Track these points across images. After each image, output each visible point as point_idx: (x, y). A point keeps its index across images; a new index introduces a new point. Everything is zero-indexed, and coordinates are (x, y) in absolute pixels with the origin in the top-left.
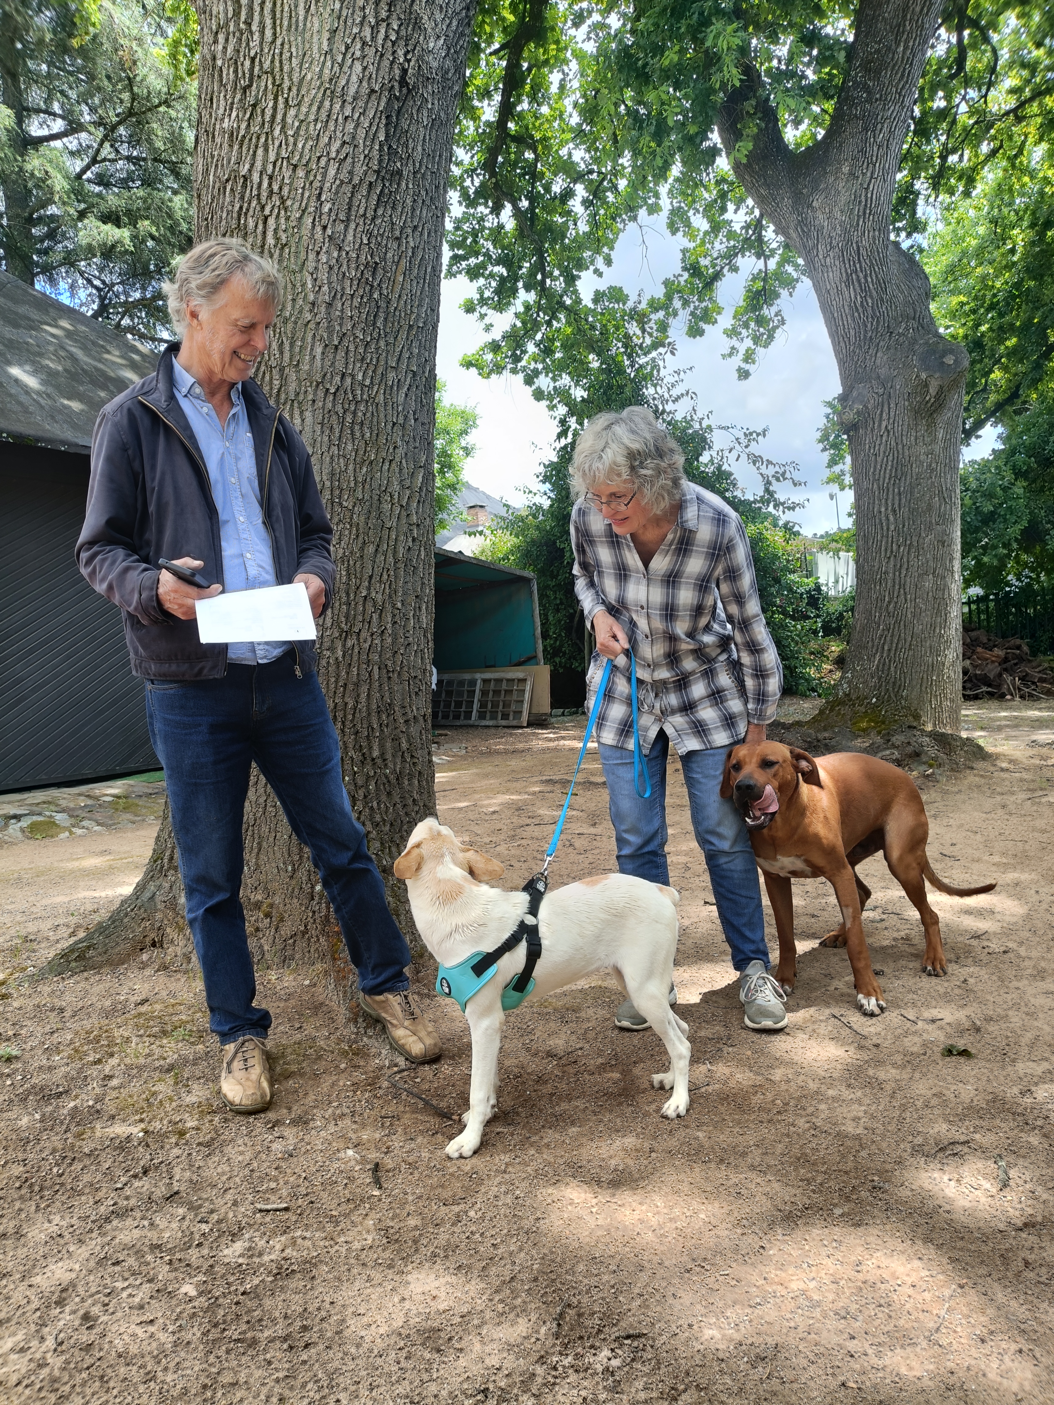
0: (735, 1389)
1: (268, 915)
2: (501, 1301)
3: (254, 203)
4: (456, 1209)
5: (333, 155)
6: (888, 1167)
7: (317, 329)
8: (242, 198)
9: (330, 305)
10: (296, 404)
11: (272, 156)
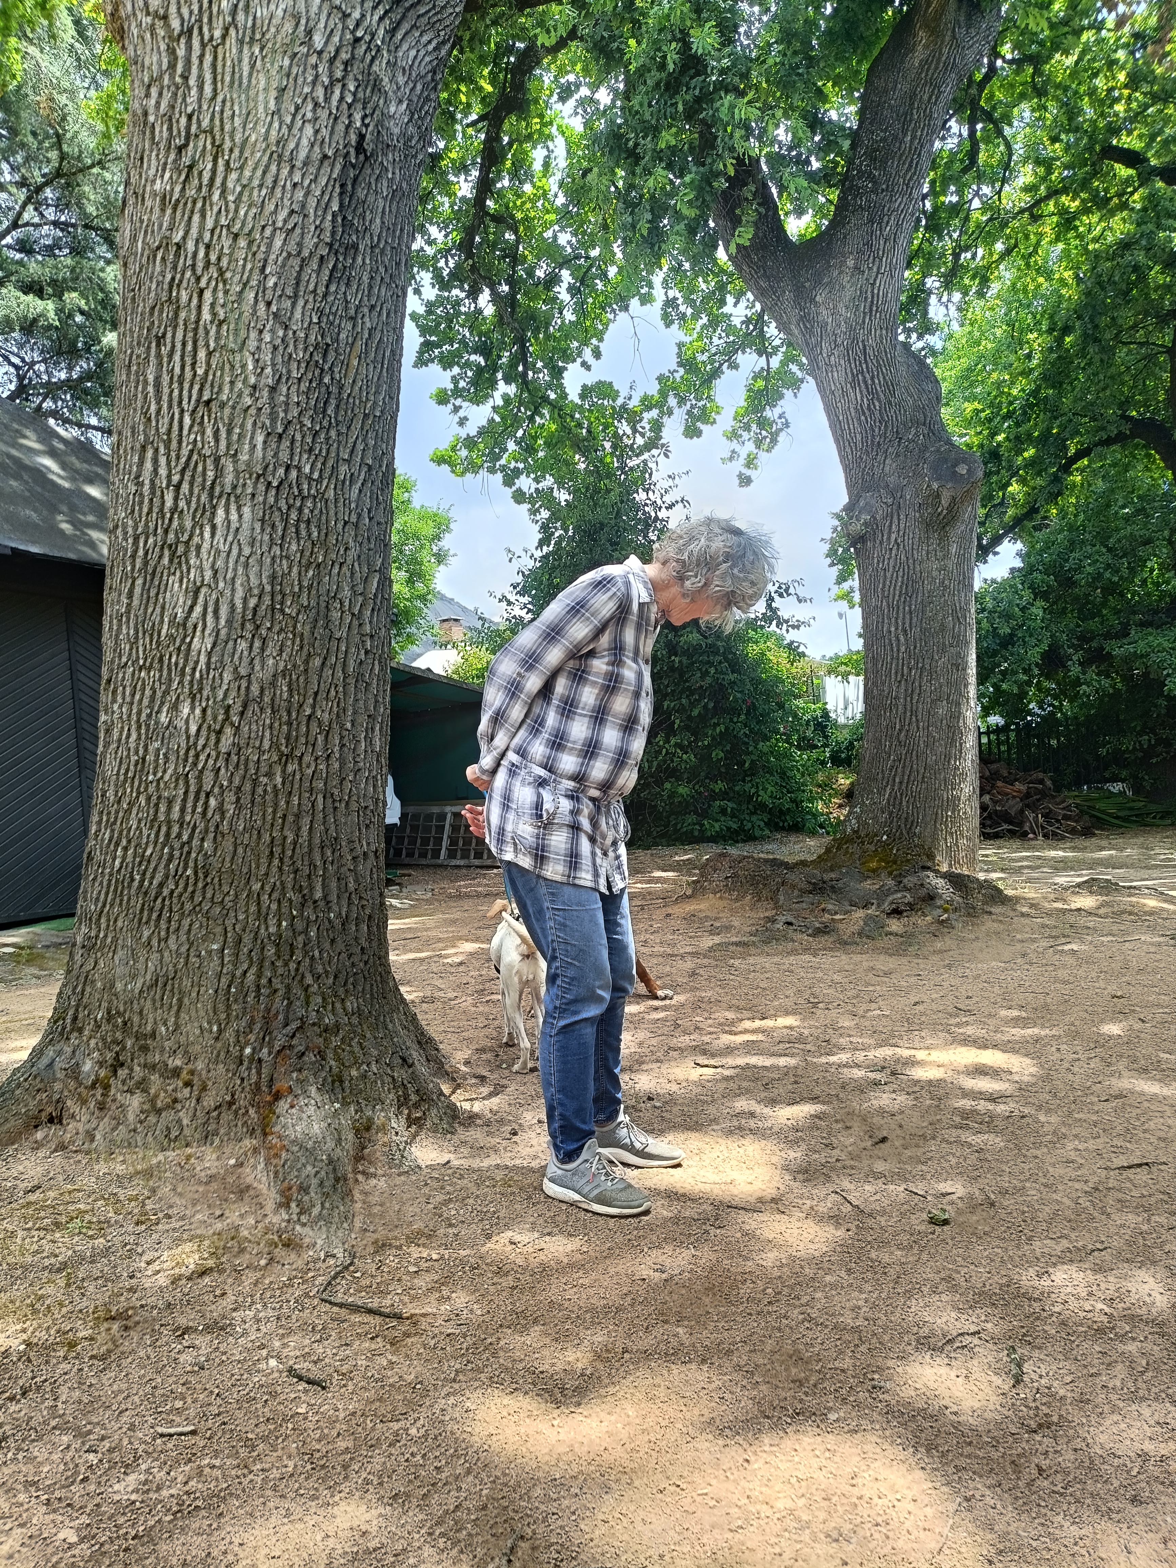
1: (188, 1084)
3: (188, 274)
4: (395, 1426)
5: (280, 224)
6: (890, 1363)
7: (258, 415)
8: (175, 268)
9: (273, 389)
10: (232, 499)
11: (210, 223)
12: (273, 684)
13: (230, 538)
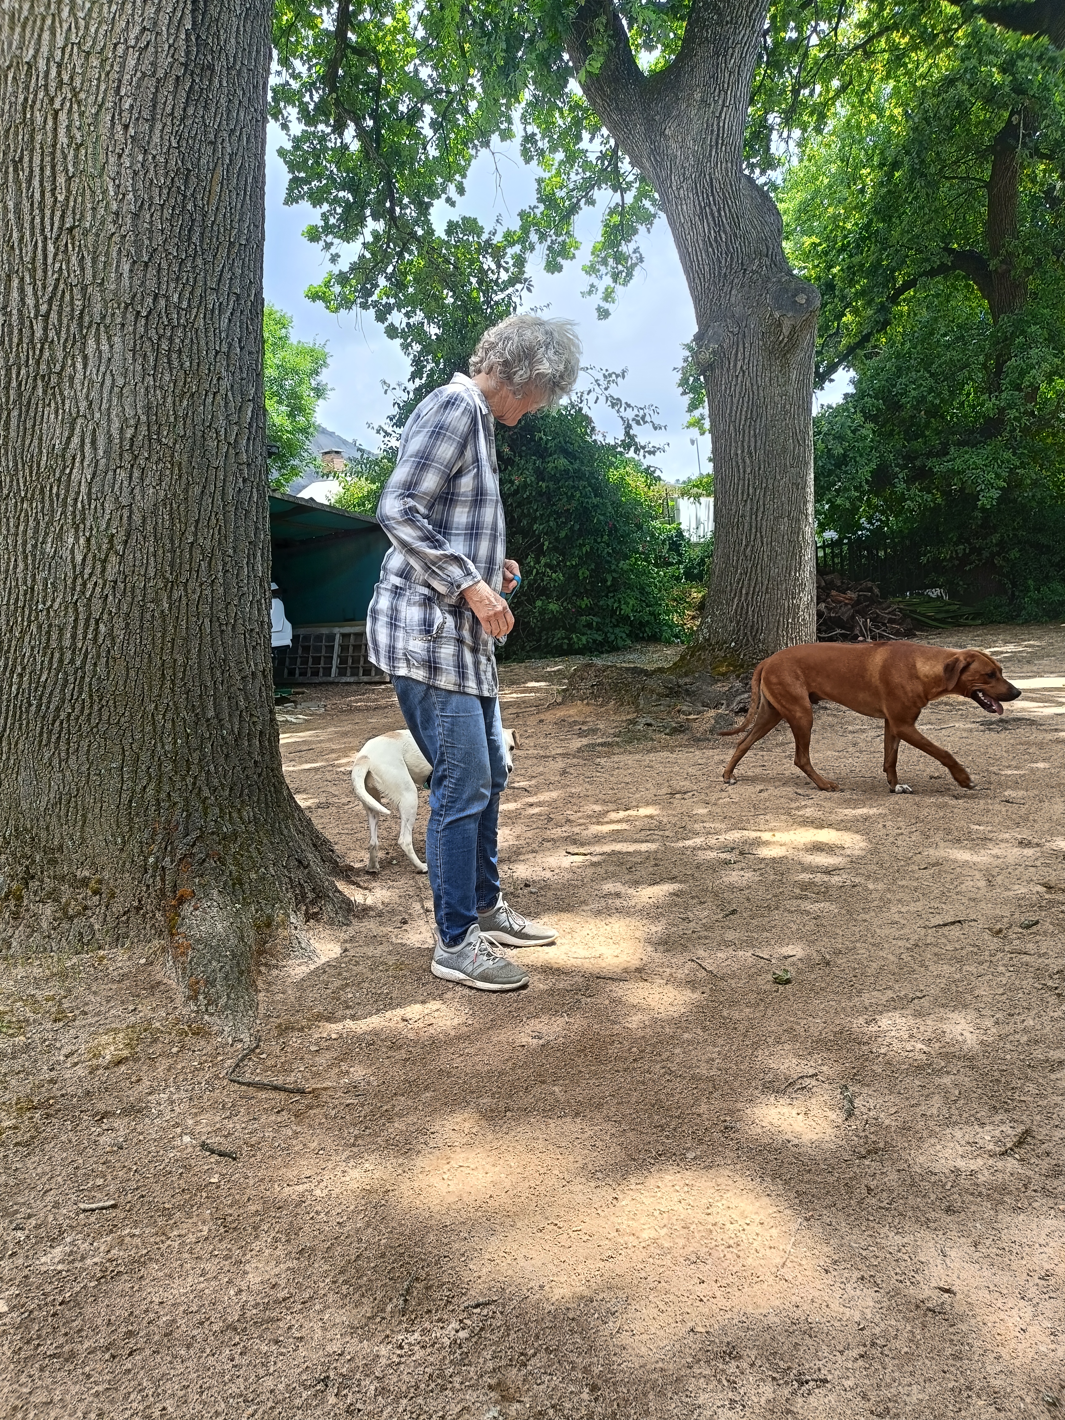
0: (585, 1347)
1: (97, 893)
2: (345, 1282)
3: (41, 95)
4: (301, 1188)
5: (132, 42)
6: (739, 1105)
7: (122, 243)
8: (27, 88)
9: (136, 216)
10: (102, 329)
11: (60, 42)
12: (154, 513)
13: (102, 369)
